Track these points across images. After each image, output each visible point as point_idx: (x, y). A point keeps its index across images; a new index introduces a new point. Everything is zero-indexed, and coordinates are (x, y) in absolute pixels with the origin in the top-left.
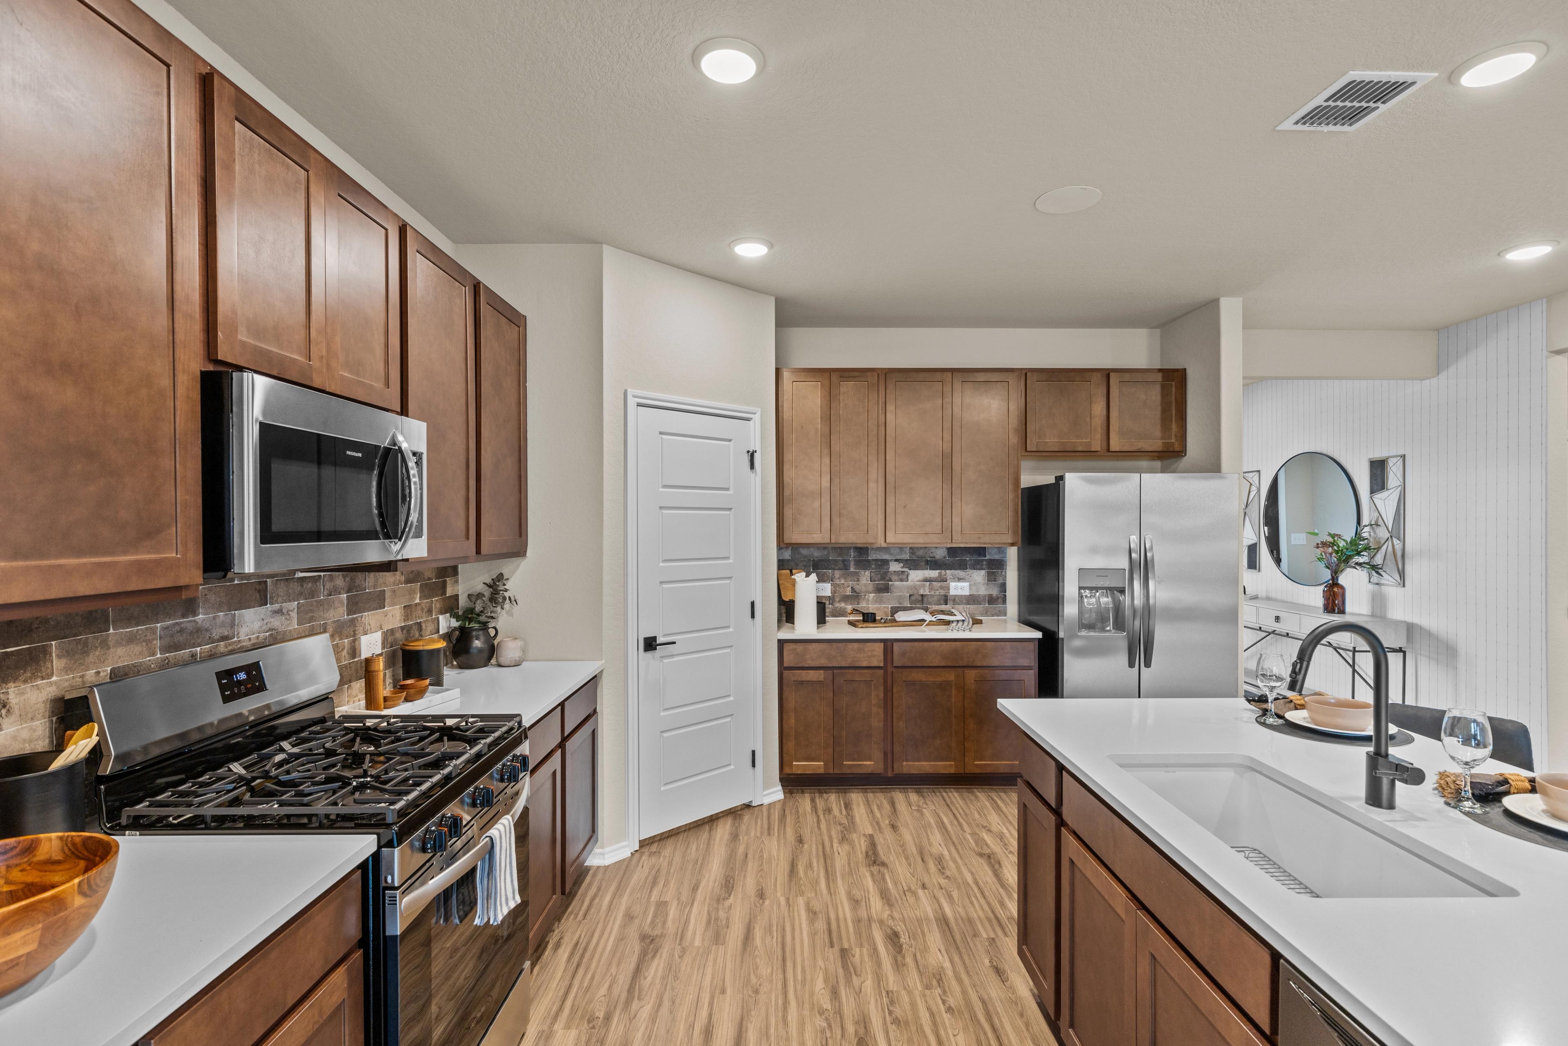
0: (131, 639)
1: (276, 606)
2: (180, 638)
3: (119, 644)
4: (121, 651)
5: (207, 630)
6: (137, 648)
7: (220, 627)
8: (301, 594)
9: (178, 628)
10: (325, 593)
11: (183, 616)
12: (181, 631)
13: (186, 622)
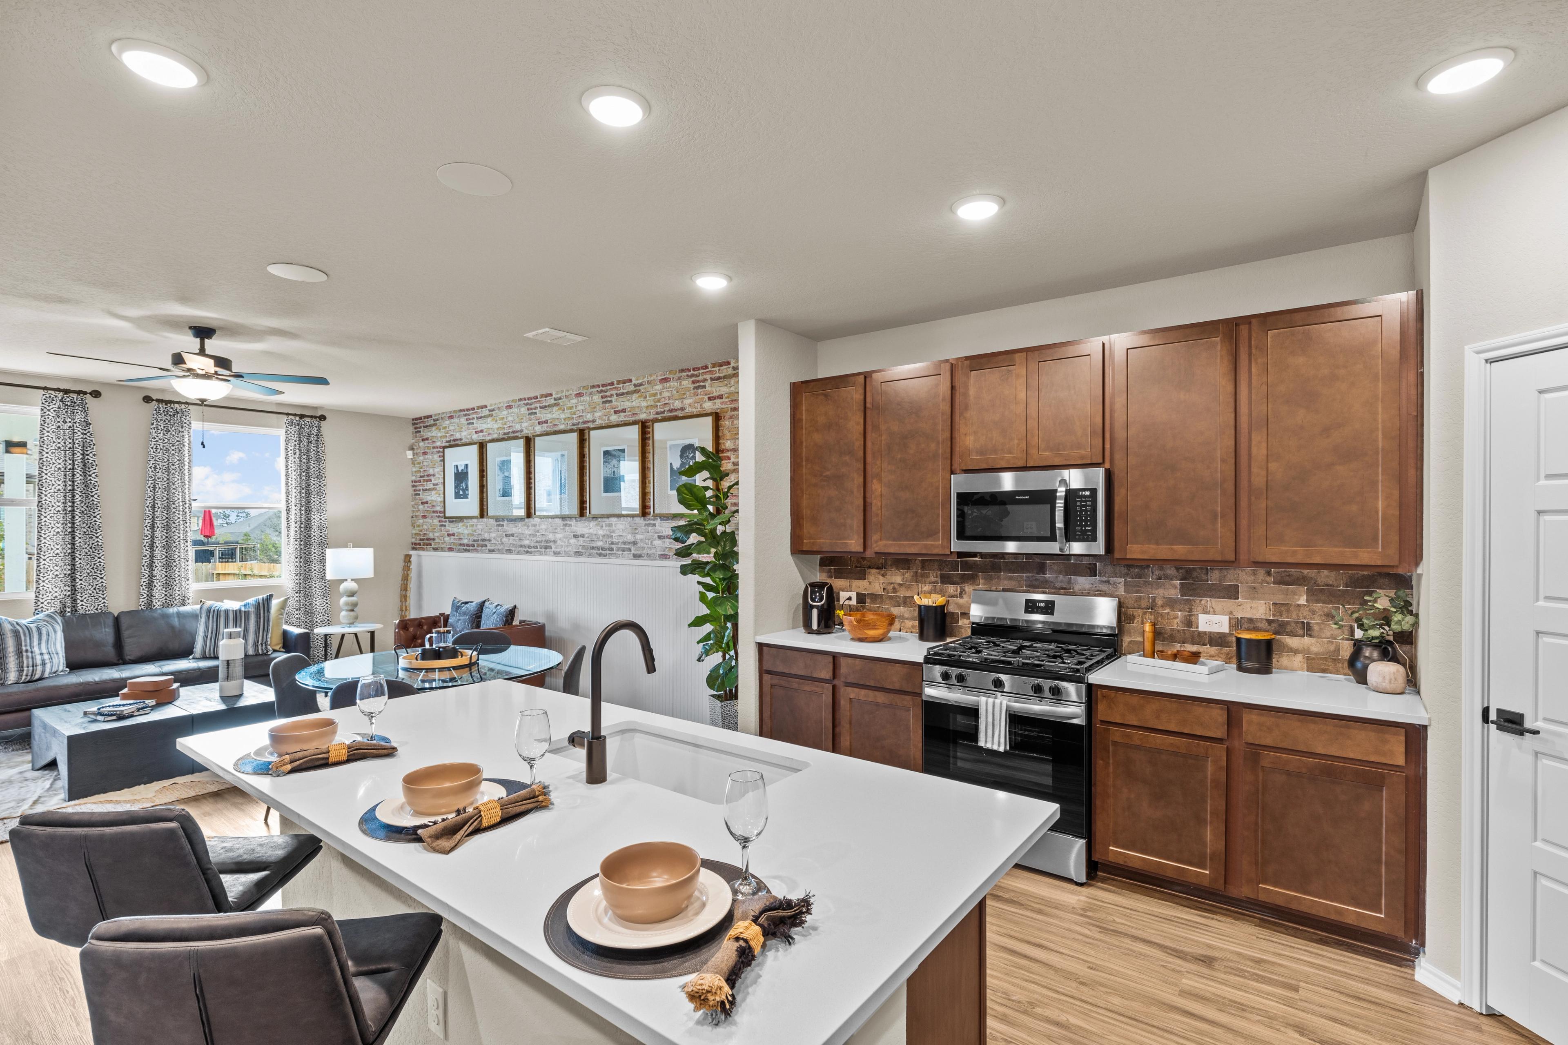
0: (1011, 578)
1: (1105, 579)
2: (1034, 583)
3: (1005, 579)
4: (1006, 582)
5: (1052, 582)
6: (1013, 583)
7: (1061, 582)
8: (1127, 575)
9: (1034, 578)
10: (1154, 577)
11: (1037, 573)
12: (1036, 580)
13: (1040, 576)
